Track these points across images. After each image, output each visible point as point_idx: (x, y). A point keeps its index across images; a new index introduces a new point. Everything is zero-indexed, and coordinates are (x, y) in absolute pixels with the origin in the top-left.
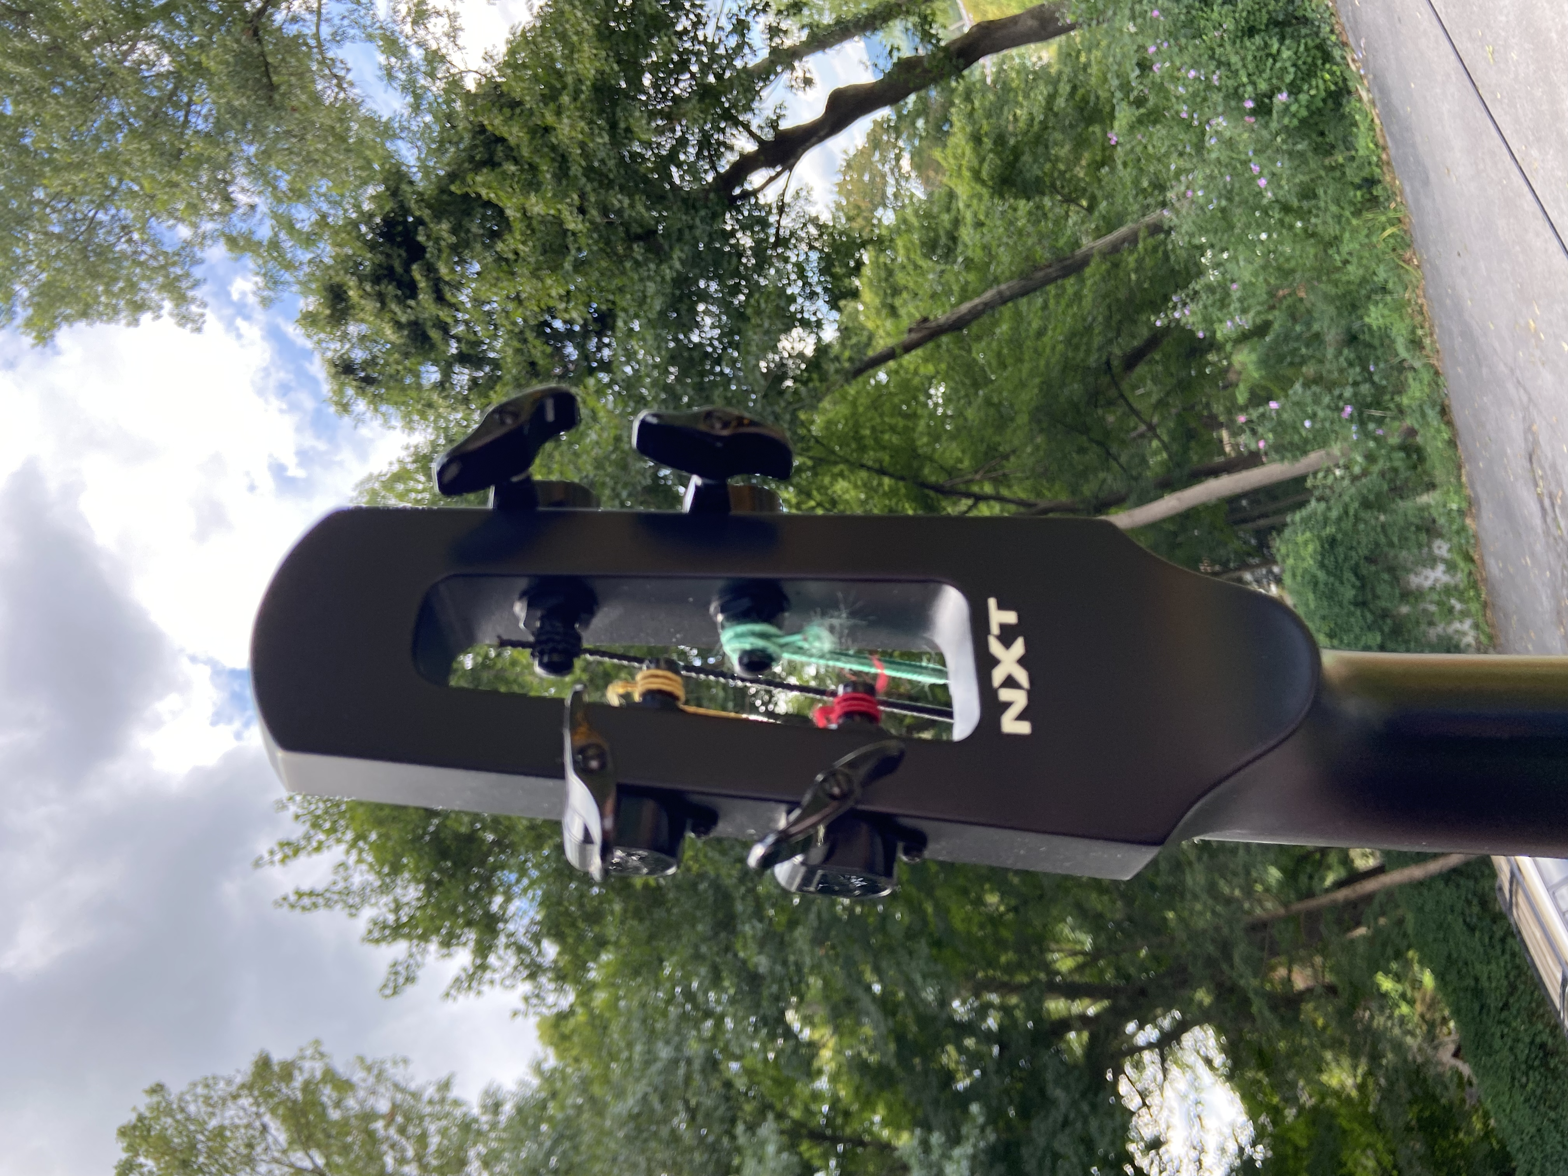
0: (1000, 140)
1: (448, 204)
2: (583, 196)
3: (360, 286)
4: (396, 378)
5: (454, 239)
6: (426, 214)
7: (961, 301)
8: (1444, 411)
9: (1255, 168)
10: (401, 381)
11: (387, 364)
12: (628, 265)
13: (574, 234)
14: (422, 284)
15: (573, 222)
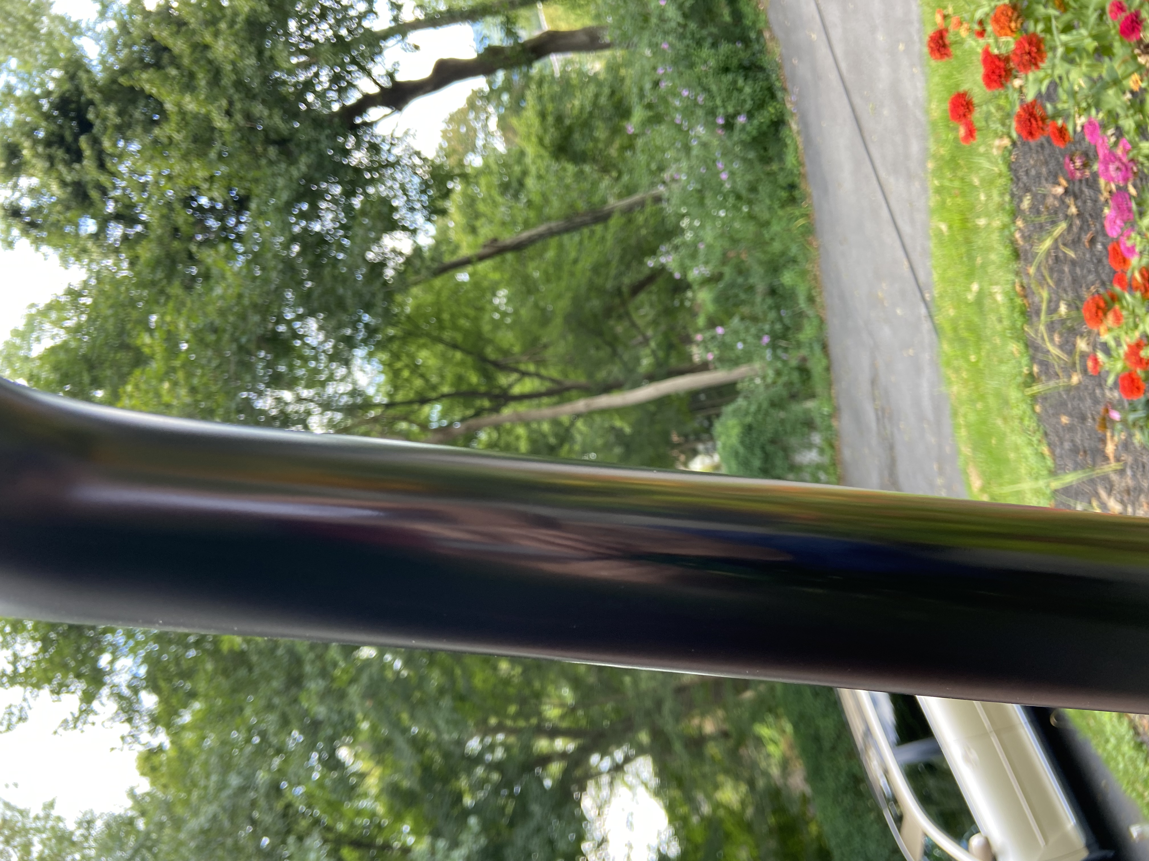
0: (559, 119)
1: (117, 92)
2: (231, 103)
3: (33, 147)
4: (57, 226)
5: (118, 121)
6: (97, 97)
7: (523, 230)
8: (825, 347)
9: (720, 165)
10: (62, 228)
11: (50, 213)
12: (263, 162)
13: (221, 131)
14: (87, 152)
15: (220, 122)
